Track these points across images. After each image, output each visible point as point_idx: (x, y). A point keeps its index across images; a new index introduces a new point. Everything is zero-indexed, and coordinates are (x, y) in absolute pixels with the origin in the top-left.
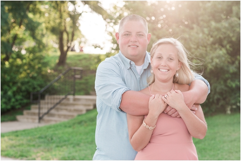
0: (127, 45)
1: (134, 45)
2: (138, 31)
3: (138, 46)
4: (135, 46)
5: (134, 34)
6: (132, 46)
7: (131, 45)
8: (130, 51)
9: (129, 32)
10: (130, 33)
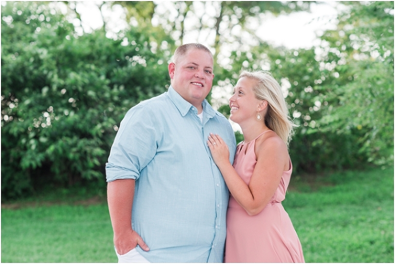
0: (190, 81)
1: (199, 83)
2: (208, 66)
3: (203, 86)
4: (200, 85)
5: (201, 68)
6: (196, 84)
7: (195, 82)
8: (192, 91)
9: (195, 64)
10: (196, 66)
